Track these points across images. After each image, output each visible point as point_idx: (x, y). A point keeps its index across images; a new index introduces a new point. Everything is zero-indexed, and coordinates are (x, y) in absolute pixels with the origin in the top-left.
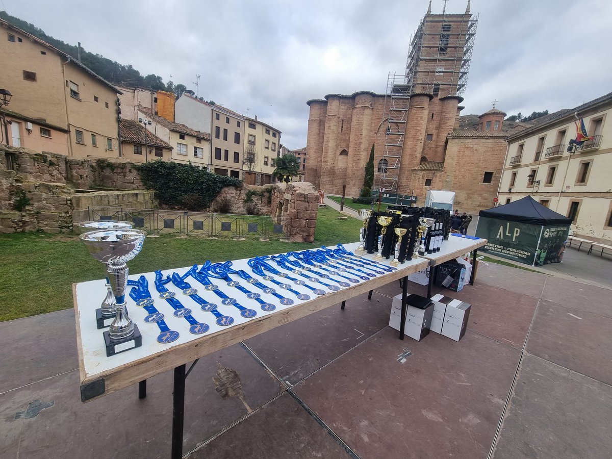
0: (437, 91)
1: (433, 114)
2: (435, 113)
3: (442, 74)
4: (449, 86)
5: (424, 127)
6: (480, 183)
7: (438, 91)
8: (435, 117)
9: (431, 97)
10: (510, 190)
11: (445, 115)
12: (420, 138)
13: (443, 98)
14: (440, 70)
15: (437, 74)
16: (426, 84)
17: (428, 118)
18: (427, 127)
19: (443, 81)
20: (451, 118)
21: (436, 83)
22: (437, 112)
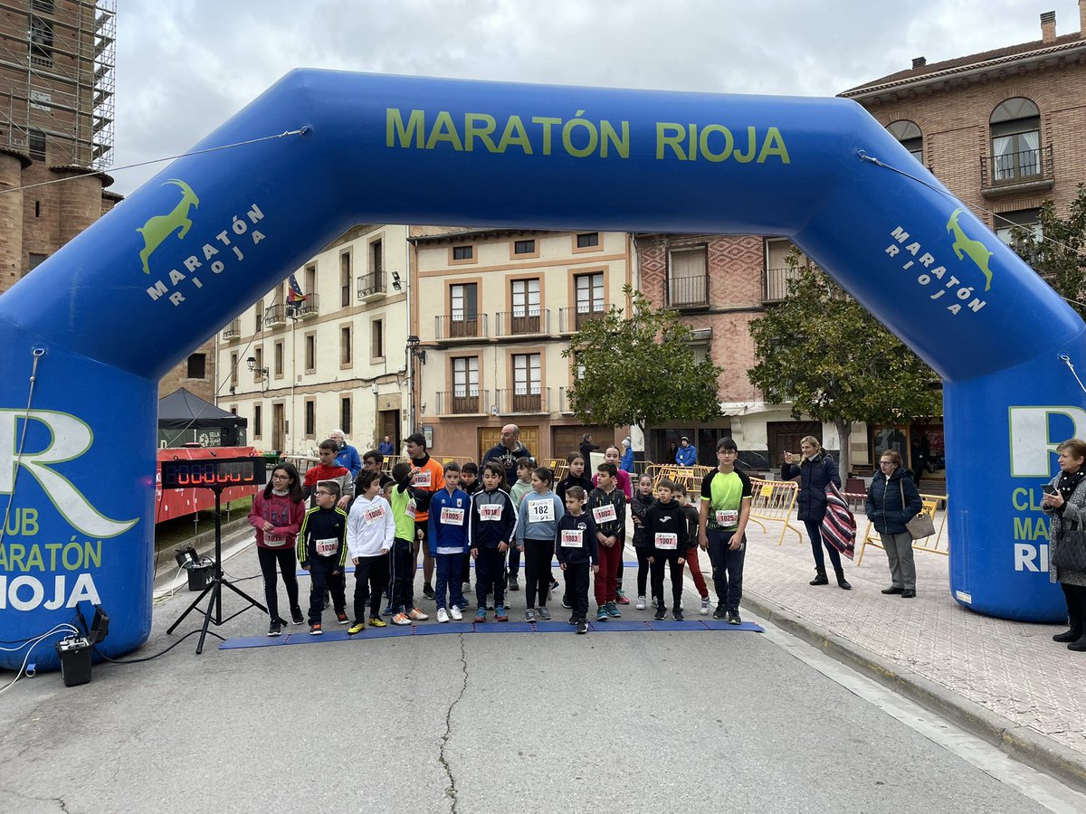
0: (39, 146)
1: (38, 203)
2: (42, 201)
3: (48, 109)
4: (70, 142)
5: (18, 236)
6: (181, 380)
7: (44, 149)
8: (44, 211)
9: (25, 162)
10: (232, 389)
11: (71, 212)
12: (9, 262)
13: (59, 169)
14: (43, 99)
15: (33, 105)
16: (8, 125)
17: (25, 212)
18: (24, 234)
19: (53, 129)
20: (87, 219)
21: (34, 128)
22: (50, 201)
